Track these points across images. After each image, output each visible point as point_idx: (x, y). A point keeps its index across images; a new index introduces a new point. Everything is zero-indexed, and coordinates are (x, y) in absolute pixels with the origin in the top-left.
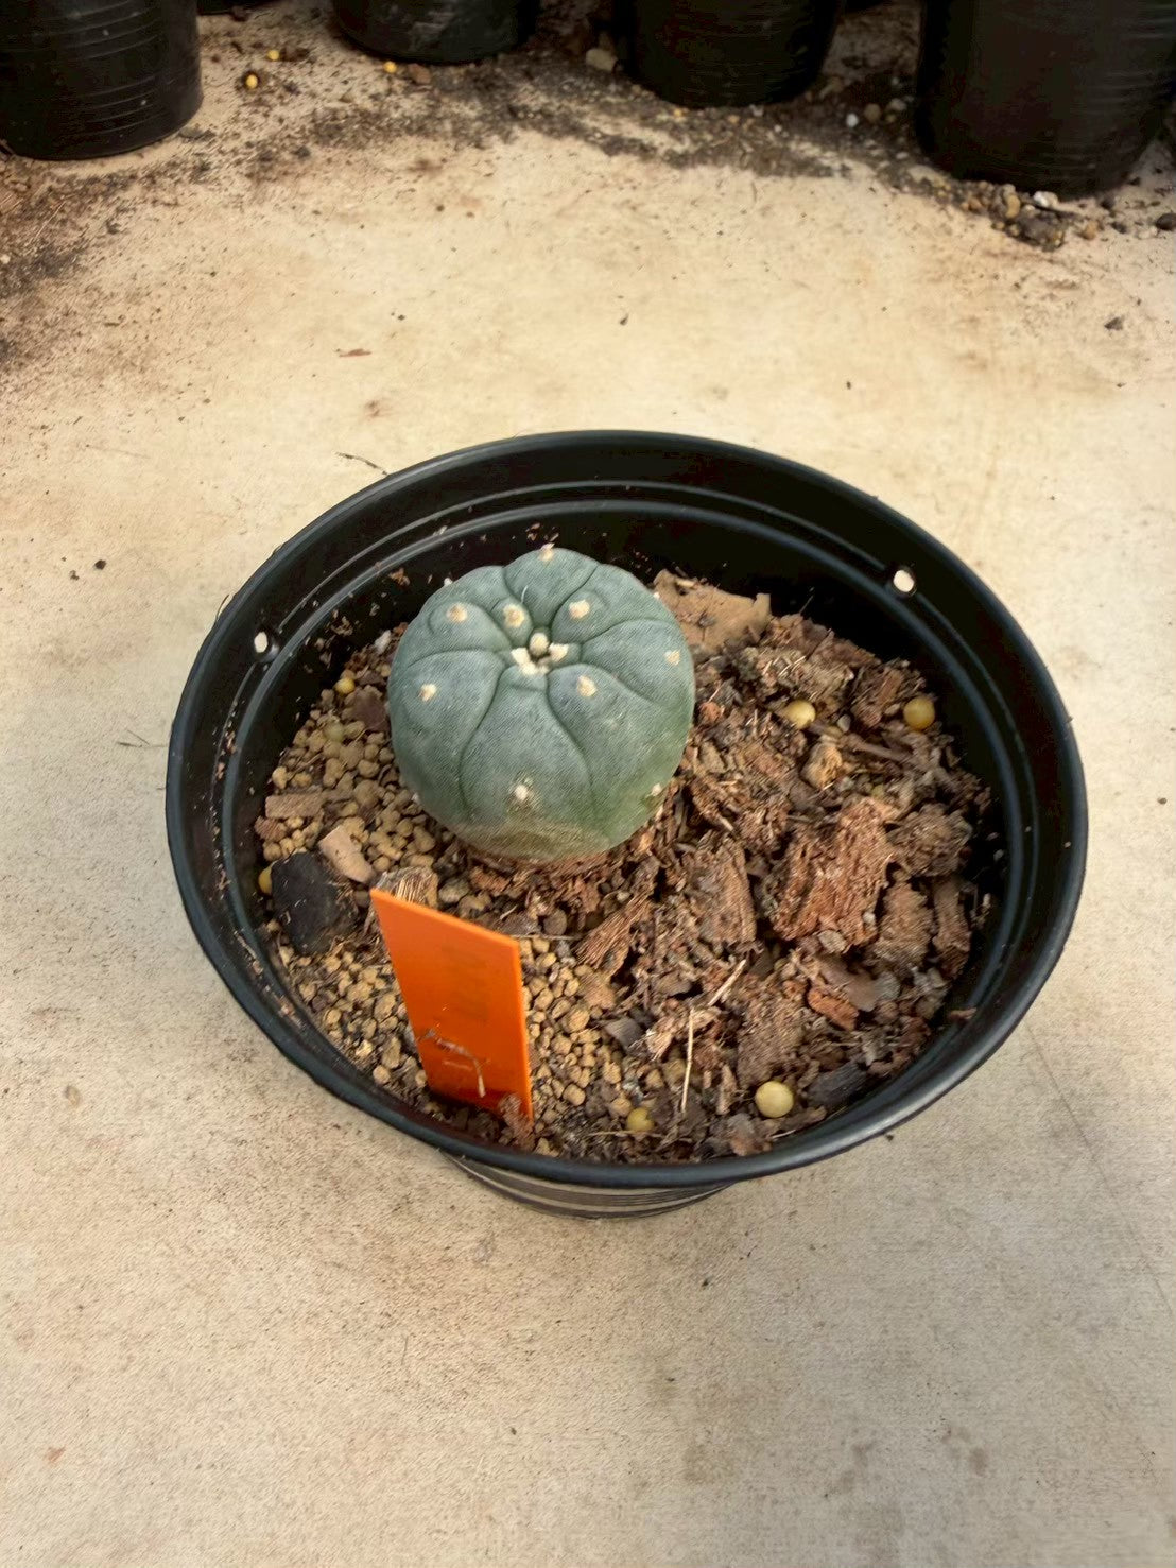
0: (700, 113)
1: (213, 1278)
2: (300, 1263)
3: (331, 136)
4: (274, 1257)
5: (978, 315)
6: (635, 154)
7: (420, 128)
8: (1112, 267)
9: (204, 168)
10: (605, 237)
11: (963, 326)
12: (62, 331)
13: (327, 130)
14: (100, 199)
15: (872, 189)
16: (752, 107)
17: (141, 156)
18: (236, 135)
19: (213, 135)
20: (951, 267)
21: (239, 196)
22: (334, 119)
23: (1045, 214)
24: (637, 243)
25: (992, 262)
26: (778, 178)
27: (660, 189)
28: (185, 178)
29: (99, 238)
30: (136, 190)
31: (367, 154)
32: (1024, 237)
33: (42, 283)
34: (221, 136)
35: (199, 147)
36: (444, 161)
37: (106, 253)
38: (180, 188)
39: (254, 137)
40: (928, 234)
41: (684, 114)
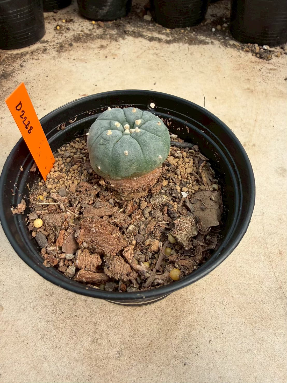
0: (174, 30)
1: (39, 365)
2: (65, 359)
3: (78, 40)
4: (57, 357)
5: (250, 78)
6: (157, 41)
7: (101, 37)
8: (285, 64)
9: (46, 50)
10: (149, 62)
11: (246, 81)
12: (7, 93)
13: (77, 39)
14: (19, 59)
15: (219, 47)
16: (187, 28)
17: (30, 47)
18: (54, 41)
19: (48, 41)
20: (242, 66)
21: (54, 56)
22: (79, 36)
23: (266, 51)
24: (158, 64)
25: (252, 64)
26: (195, 46)
27: (164, 49)
28: (41, 52)
29: (18, 68)
30: (28, 56)
31: (87, 44)
32: (261, 57)
33: (3, 81)
34: (50, 42)
35: (44, 44)
36: (107, 45)
37: (20, 72)
38: (39, 55)
39: (58, 41)
40: (235, 58)
41: (169, 30)
